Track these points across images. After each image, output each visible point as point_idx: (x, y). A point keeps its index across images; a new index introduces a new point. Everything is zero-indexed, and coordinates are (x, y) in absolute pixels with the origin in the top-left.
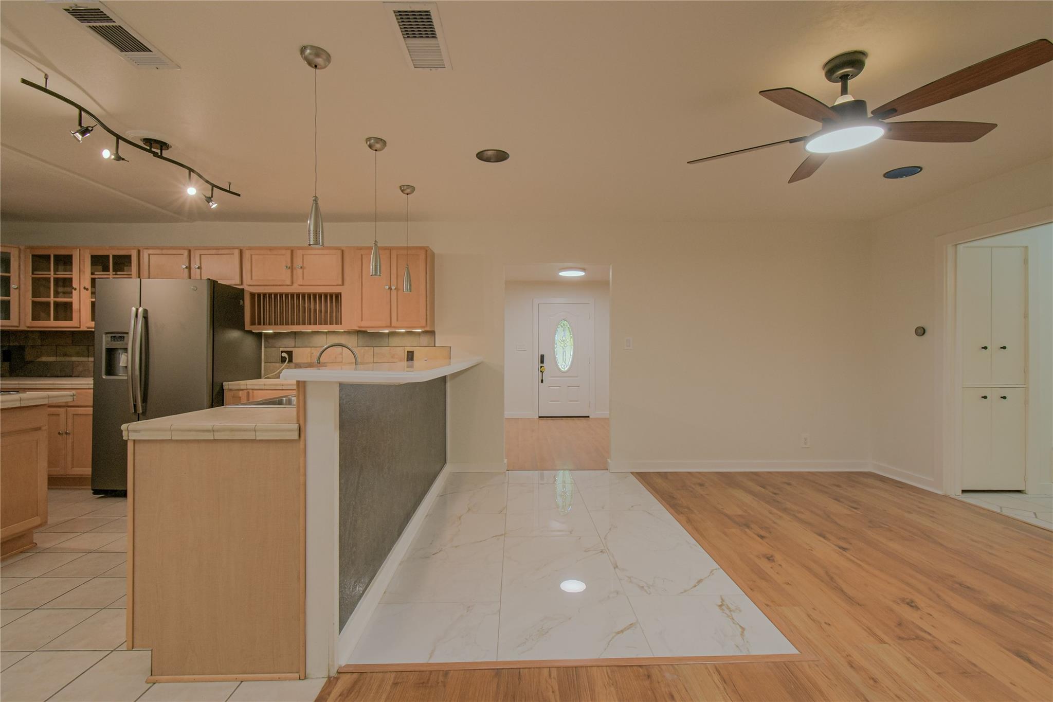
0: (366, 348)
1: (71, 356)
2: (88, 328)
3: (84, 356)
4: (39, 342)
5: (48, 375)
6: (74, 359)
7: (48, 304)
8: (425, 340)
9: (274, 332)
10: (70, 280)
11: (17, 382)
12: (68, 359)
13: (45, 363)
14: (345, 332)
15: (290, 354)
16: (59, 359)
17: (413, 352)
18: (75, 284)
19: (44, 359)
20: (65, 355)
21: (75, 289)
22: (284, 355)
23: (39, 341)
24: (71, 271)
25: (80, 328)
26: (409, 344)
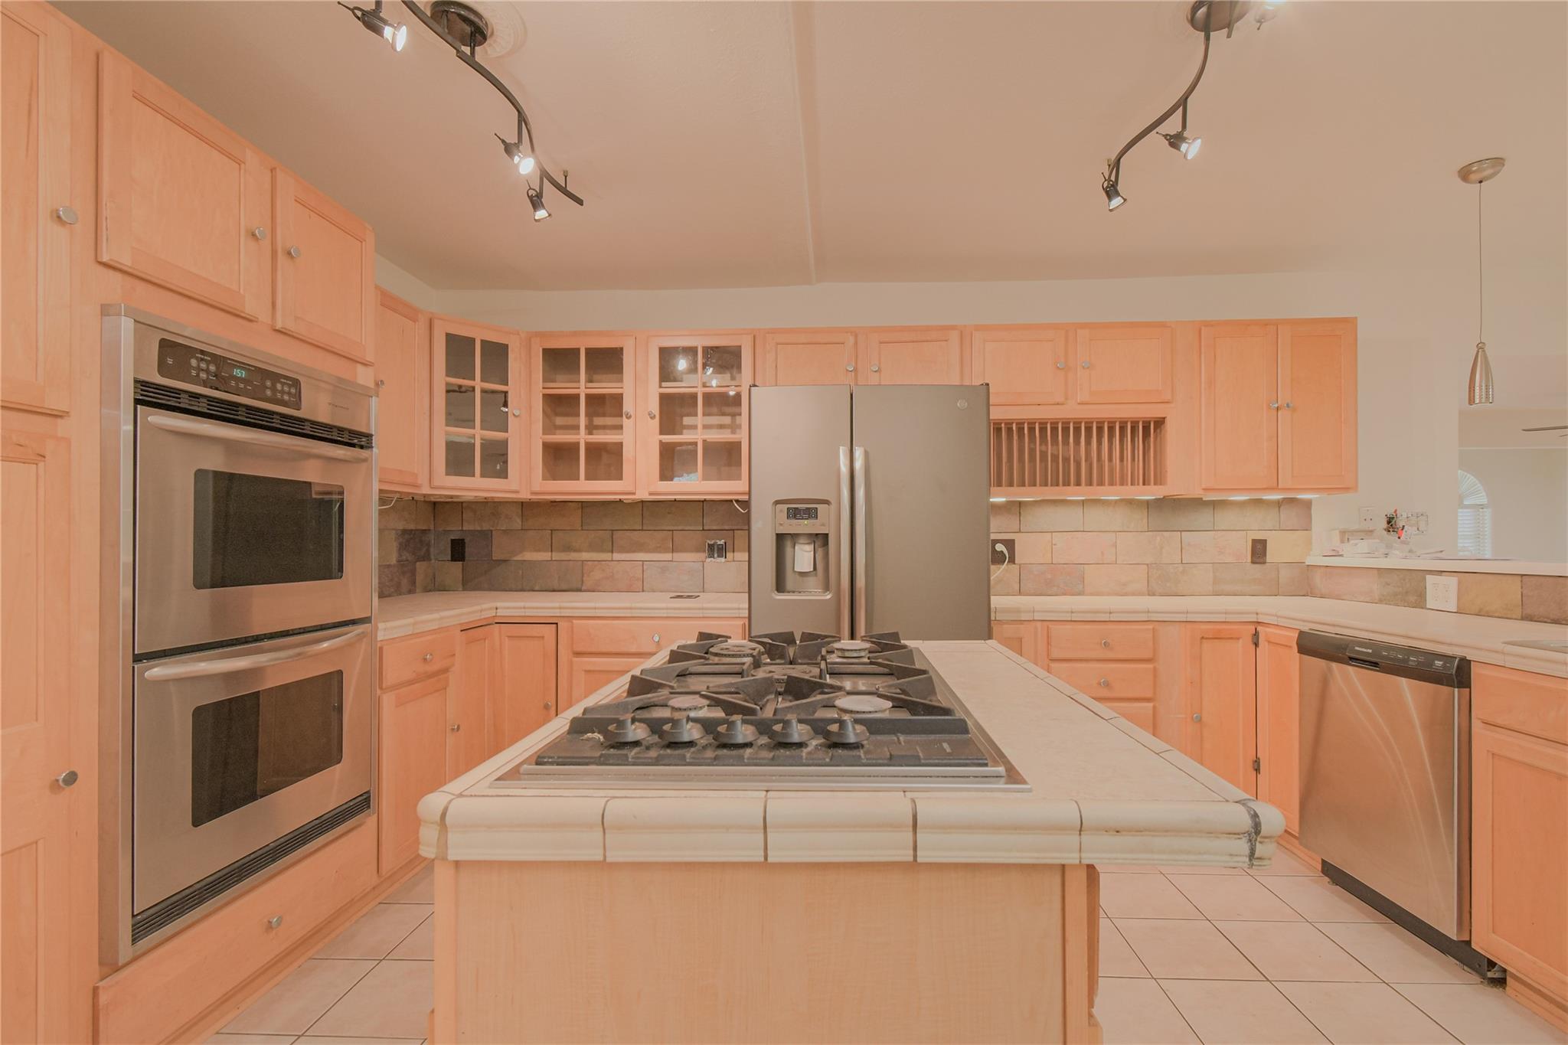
0: (1165, 533)
1: (579, 551)
2: (650, 494)
3: (603, 551)
4: (517, 523)
5: (537, 588)
6: (585, 556)
7: (576, 445)
8: (1289, 516)
9: (1008, 502)
10: (618, 399)
11: (522, 604)
12: (574, 556)
13: (532, 564)
14: (1121, 500)
15: (1010, 544)
16: (556, 556)
17: (1266, 540)
18: (628, 406)
19: (529, 556)
20: (568, 548)
21: (629, 417)
22: (1000, 547)
23: (519, 521)
24: (621, 381)
25: (634, 494)
26: (1257, 525)
